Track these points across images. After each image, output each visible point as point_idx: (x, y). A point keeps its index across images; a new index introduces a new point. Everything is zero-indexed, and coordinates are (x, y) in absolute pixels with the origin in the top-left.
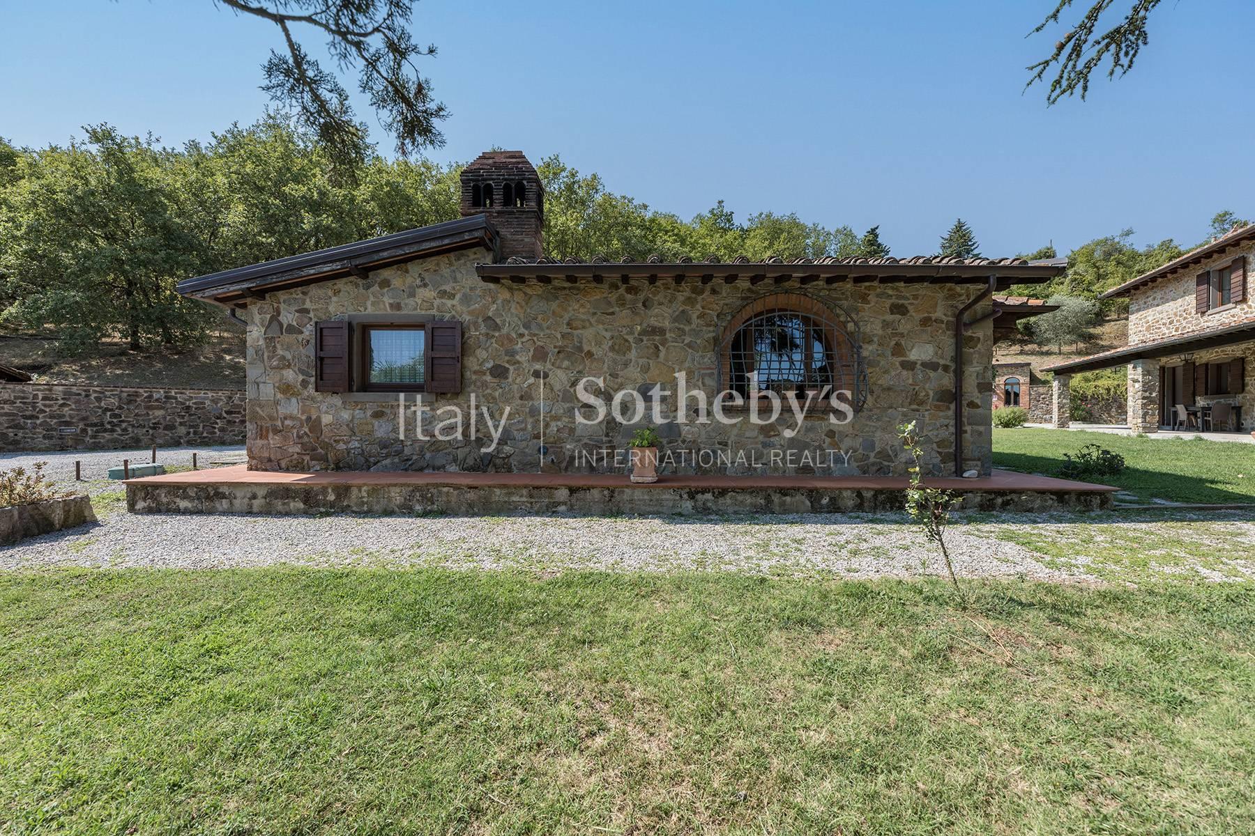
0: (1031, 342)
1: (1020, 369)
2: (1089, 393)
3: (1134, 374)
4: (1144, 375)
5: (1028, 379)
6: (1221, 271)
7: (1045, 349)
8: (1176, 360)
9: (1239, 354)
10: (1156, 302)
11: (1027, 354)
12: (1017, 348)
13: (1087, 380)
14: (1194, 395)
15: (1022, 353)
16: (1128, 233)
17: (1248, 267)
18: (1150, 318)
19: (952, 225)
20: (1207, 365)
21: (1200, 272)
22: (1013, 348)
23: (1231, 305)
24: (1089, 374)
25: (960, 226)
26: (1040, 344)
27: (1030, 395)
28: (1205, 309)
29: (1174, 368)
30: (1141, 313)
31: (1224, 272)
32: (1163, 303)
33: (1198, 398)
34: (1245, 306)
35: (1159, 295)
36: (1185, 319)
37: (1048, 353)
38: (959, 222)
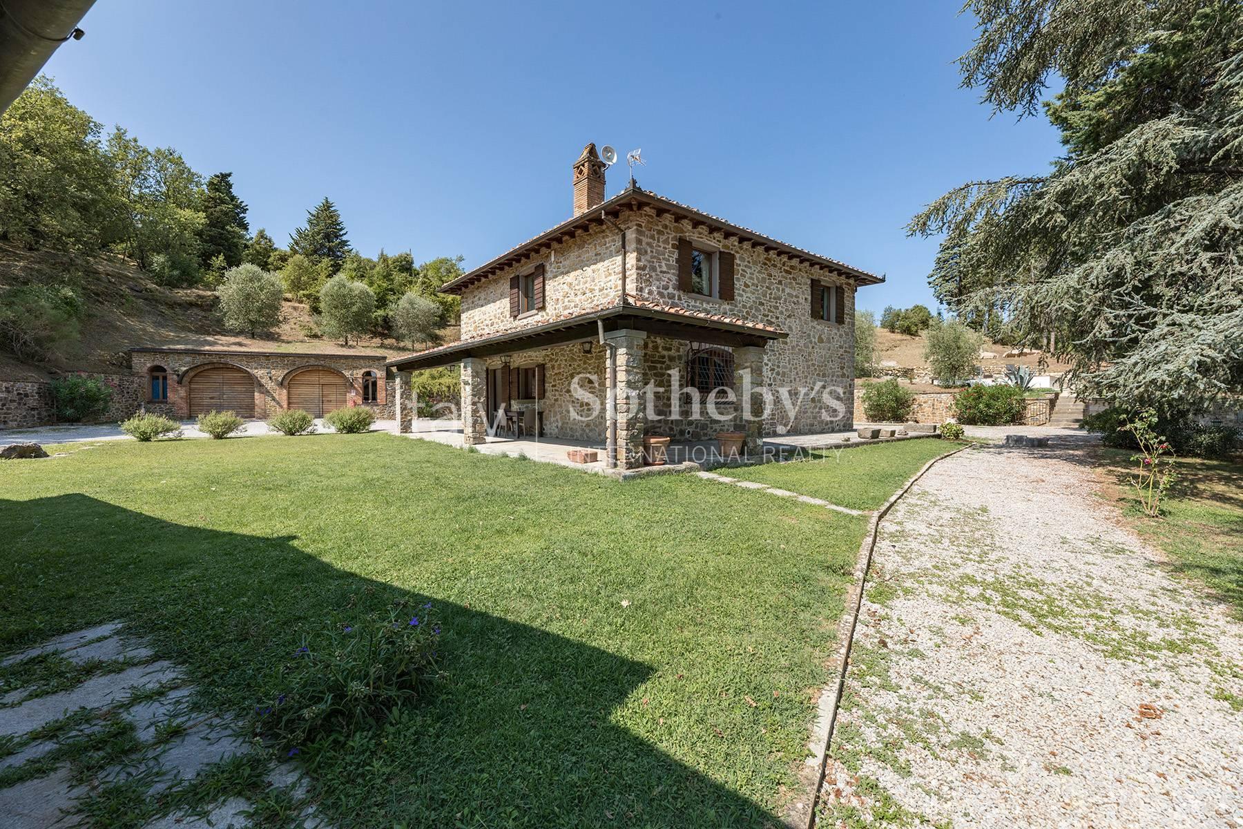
0: (390, 337)
1: (377, 363)
2: (435, 390)
3: (465, 373)
4: (473, 377)
5: (384, 374)
6: (527, 277)
7: (402, 344)
8: (496, 362)
9: (540, 360)
10: (481, 302)
11: (386, 348)
12: (377, 341)
13: (433, 378)
14: (510, 399)
15: (382, 346)
16: (461, 259)
17: (546, 275)
18: (476, 318)
19: (320, 202)
20: (518, 368)
21: (512, 276)
22: (374, 340)
23: (535, 312)
24: (434, 371)
25: (327, 206)
26: (397, 339)
27: (387, 390)
28: (516, 313)
29: (495, 370)
30: (470, 312)
31: (530, 277)
32: (486, 304)
33: (513, 402)
34: (544, 313)
35: (483, 296)
36: (502, 321)
37: (404, 349)
38: (327, 202)
